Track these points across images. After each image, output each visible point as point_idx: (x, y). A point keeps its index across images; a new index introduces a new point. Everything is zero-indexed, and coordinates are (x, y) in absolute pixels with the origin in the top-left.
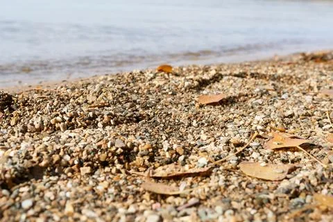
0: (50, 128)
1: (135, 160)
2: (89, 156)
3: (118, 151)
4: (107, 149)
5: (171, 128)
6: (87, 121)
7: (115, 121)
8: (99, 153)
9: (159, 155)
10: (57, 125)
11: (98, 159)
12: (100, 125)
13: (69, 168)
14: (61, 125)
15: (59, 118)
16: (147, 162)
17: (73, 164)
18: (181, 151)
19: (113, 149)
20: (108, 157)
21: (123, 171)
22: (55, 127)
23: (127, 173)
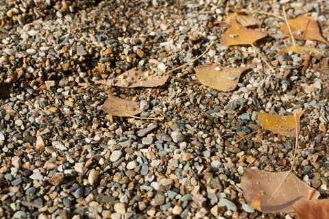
0: (8, 22)
1: (97, 65)
2: (52, 67)
3: (80, 59)
4: (69, 58)
5: (131, 11)
6: (45, 11)
7: (74, 8)
8: (62, 63)
9: (120, 59)
10: (14, 19)
11: (62, 69)
12: (59, 14)
13: (34, 81)
14: (18, 18)
15: (15, 10)
16: (108, 69)
17: (38, 77)
18: (141, 54)
19: (75, 57)
20: (71, 66)
21: (86, 80)
22: (12, 21)
23: (89, 81)
